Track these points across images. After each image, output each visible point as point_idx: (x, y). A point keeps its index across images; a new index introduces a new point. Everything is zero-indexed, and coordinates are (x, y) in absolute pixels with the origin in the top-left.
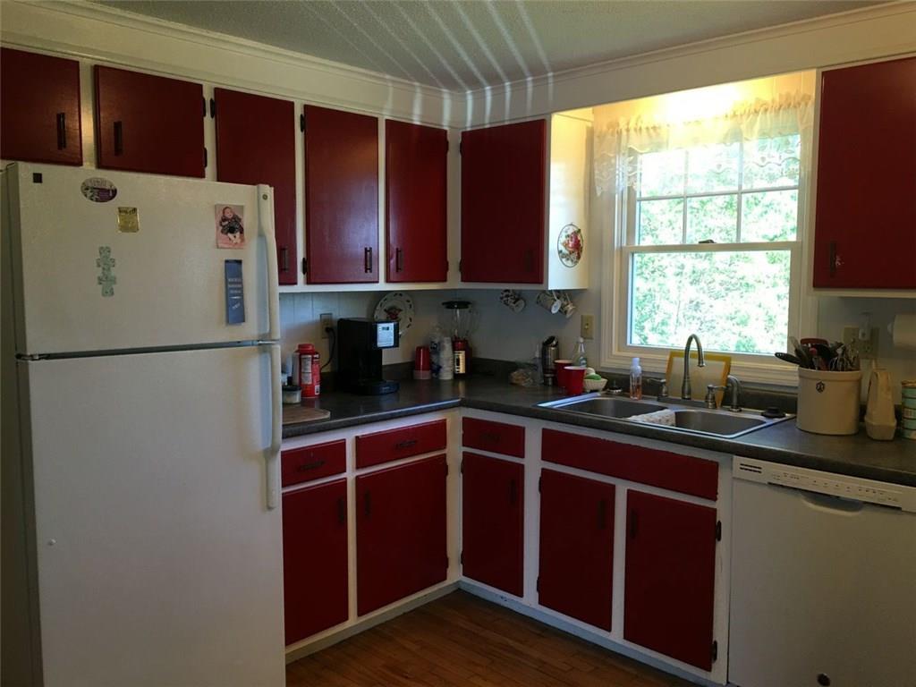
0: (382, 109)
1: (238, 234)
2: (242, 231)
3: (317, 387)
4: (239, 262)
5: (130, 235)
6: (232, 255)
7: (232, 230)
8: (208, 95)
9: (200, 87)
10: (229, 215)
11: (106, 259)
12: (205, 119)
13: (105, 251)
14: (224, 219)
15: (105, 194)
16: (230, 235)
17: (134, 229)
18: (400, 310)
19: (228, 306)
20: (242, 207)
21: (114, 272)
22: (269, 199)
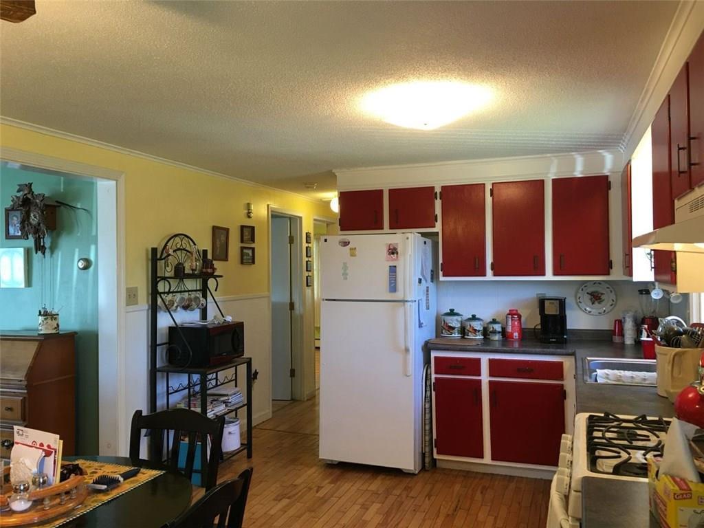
0: (547, 173)
1: (395, 255)
2: (397, 253)
3: (516, 335)
4: (395, 266)
5: (354, 258)
6: (392, 264)
7: (393, 253)
8: (438, 190)
9: (433, 188)
10: (391, 247)
11: (345, 267)
12: (436, 201)
13: (345, 264)
14: (390, 249)
15: (346, 244)
16: (392, 256)
17: (355, 256)
18: (602, 294)
19: (390, 285)
20: (397, 244)
21: (348, 271)
22: (410, 239)
